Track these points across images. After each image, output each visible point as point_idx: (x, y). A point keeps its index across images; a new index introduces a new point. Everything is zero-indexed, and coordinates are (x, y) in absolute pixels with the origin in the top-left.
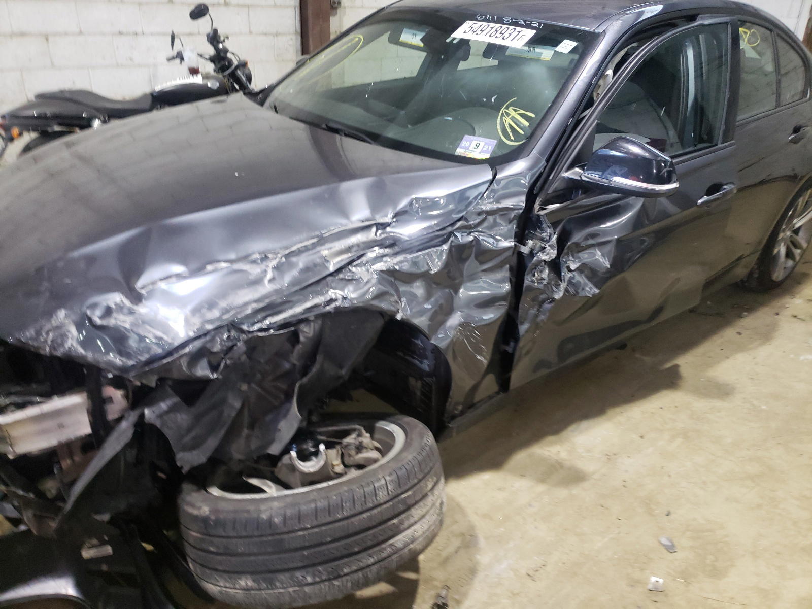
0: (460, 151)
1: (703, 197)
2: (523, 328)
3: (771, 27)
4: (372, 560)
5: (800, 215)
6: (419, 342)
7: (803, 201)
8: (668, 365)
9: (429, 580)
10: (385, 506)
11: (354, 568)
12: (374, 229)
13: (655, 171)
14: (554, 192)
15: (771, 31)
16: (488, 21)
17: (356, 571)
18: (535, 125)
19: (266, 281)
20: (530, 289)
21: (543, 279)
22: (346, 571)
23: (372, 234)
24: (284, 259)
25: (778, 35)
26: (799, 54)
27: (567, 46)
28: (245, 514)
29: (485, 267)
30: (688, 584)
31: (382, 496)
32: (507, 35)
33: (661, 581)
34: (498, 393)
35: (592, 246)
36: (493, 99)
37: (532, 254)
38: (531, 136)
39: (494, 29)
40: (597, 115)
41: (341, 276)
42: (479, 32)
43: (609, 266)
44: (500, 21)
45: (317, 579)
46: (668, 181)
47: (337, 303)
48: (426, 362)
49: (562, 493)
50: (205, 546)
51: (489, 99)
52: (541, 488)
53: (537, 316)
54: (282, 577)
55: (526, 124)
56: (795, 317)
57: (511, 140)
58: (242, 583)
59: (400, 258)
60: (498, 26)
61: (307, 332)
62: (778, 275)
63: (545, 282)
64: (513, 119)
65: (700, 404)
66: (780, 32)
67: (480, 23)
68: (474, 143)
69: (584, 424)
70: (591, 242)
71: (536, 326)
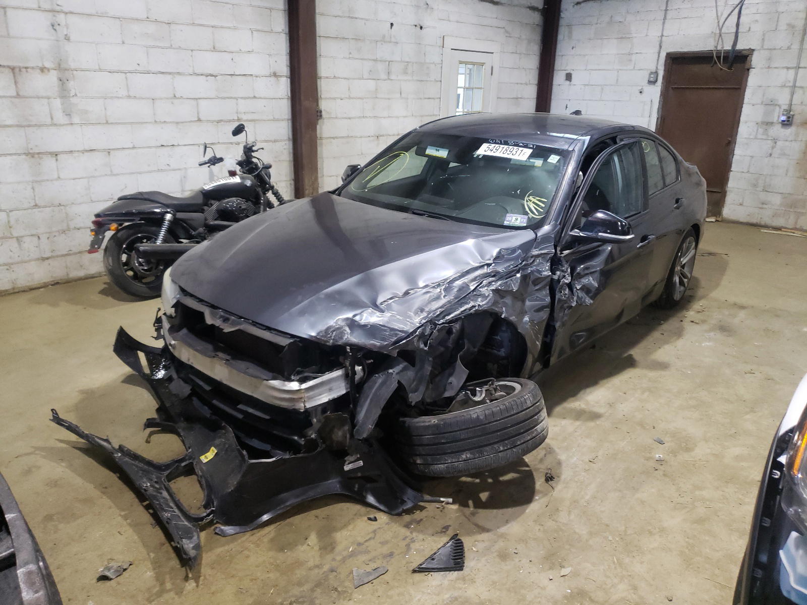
0: (506, 223)
1: (639, 244)
2: (558, 325)
3: (655, 140)
4: (529, 438)
5: (684, 256)
6: (498, 338)
7: (686, 246)
8: (626, 355)
9: (537, 470)
10: (531, 409)
11: (522, 441)
12: (486, 267)
13: (620, 228)
14: (566, 243)
15: (654, 141)
16: (498, 143)
17: (524, 443)
18: (548, 206)
19: (442, 297)
20: (560, 300)
21: (566, 294)
22: (519, 443)
23: (485, 270)
24: (447, 285)
25: (659, 144)
26: (673, 157)
27: (554, 159)
28: (463, 417)
29: (537, 288)
30: (676, 456)
31: (529, 404)
32: (514, 152)
33: (661, 456)
34: (542, 369)
35: (587, 274)
36: (518, 192)
37: (559, 281)
38: (548, 212)
39: (504, 149)
40: (582, 199)
41: (475, 293)
42: (494, 150)
43: (597, 286)
44: (506, 143)
45: (506, 448)
46: (628, 234)
47: (477, 308)
48: (503, 350)
49: (591, 424)
50: (437, 441)
51: (516, 192)
52: (578, 423)
53: (563, 317)
54: (487, 448)
55: (543, 206)
56: (693, 322)
57: (536, 215)
58: (464, 457)
59: (499, 283)
60: (506, 147)
61: (457, 327)
62: (677, 296)
63: (567, 296)
64: (534, 203)
65: (652, 374)
66: (659, 142)
67: (493, 145)
68: (514, 218)
69: (588, 390)
70: (586, 272)
71: (563, 324)
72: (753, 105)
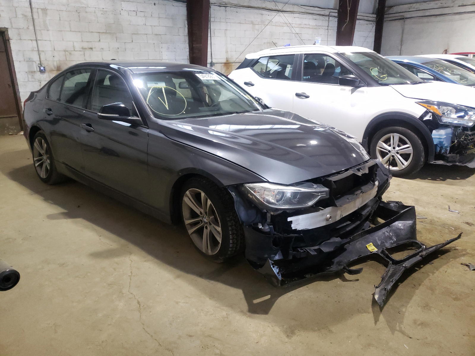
72: (20, 62)
